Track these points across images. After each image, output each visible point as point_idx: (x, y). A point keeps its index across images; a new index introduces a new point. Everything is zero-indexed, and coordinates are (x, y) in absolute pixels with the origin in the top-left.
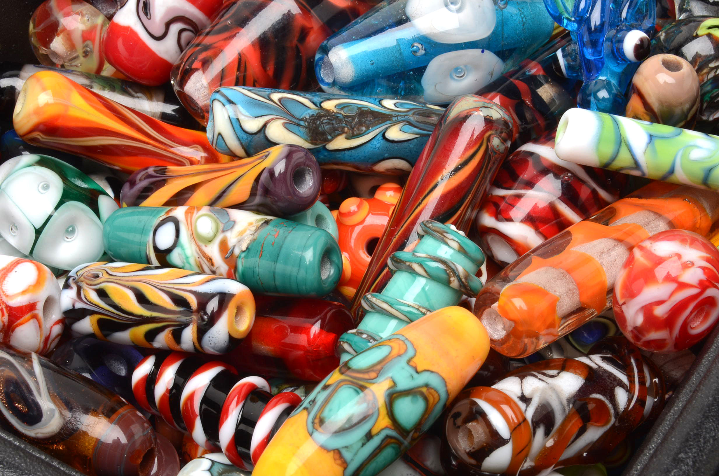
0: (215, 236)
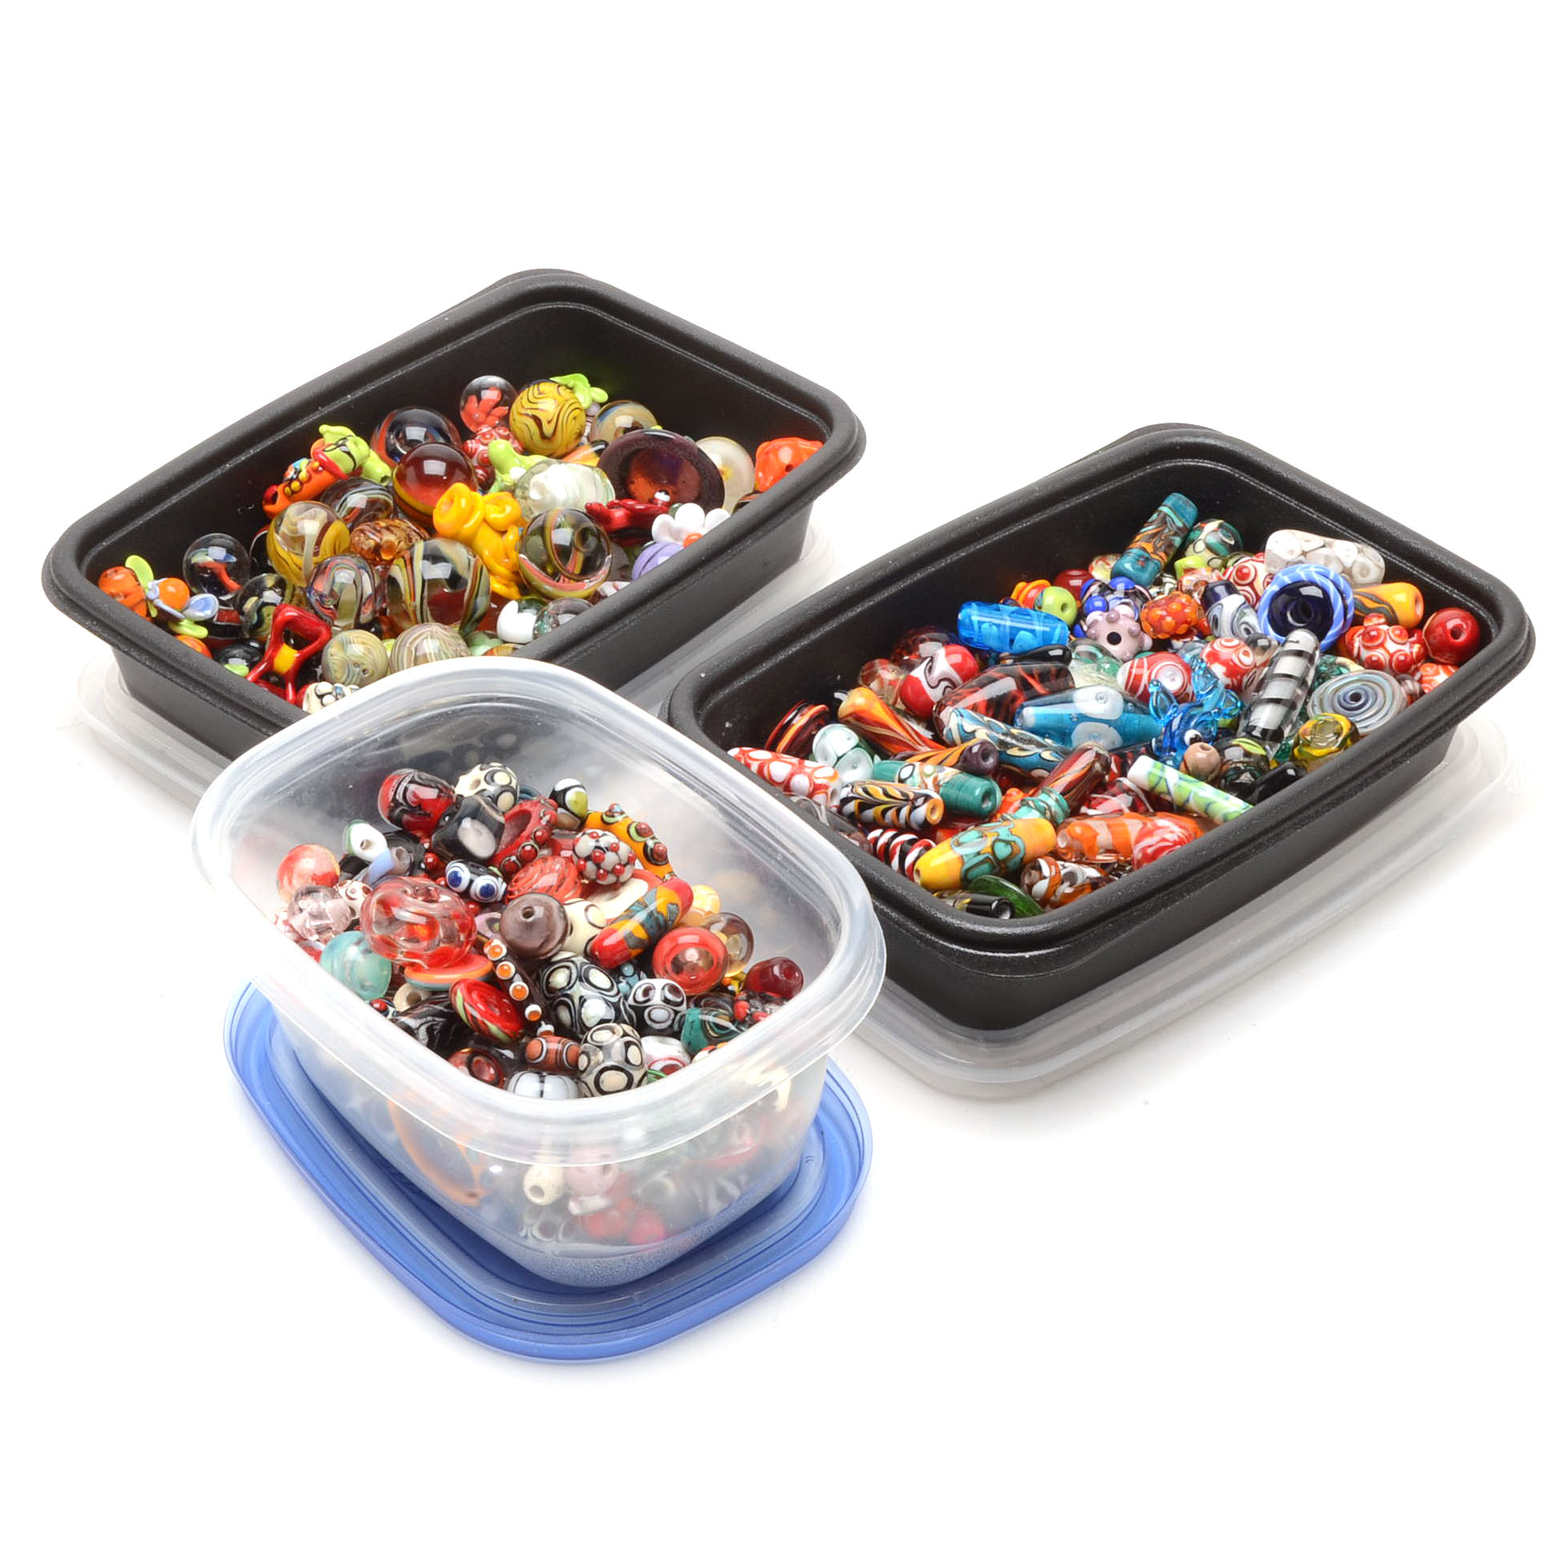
0: (932, 775)
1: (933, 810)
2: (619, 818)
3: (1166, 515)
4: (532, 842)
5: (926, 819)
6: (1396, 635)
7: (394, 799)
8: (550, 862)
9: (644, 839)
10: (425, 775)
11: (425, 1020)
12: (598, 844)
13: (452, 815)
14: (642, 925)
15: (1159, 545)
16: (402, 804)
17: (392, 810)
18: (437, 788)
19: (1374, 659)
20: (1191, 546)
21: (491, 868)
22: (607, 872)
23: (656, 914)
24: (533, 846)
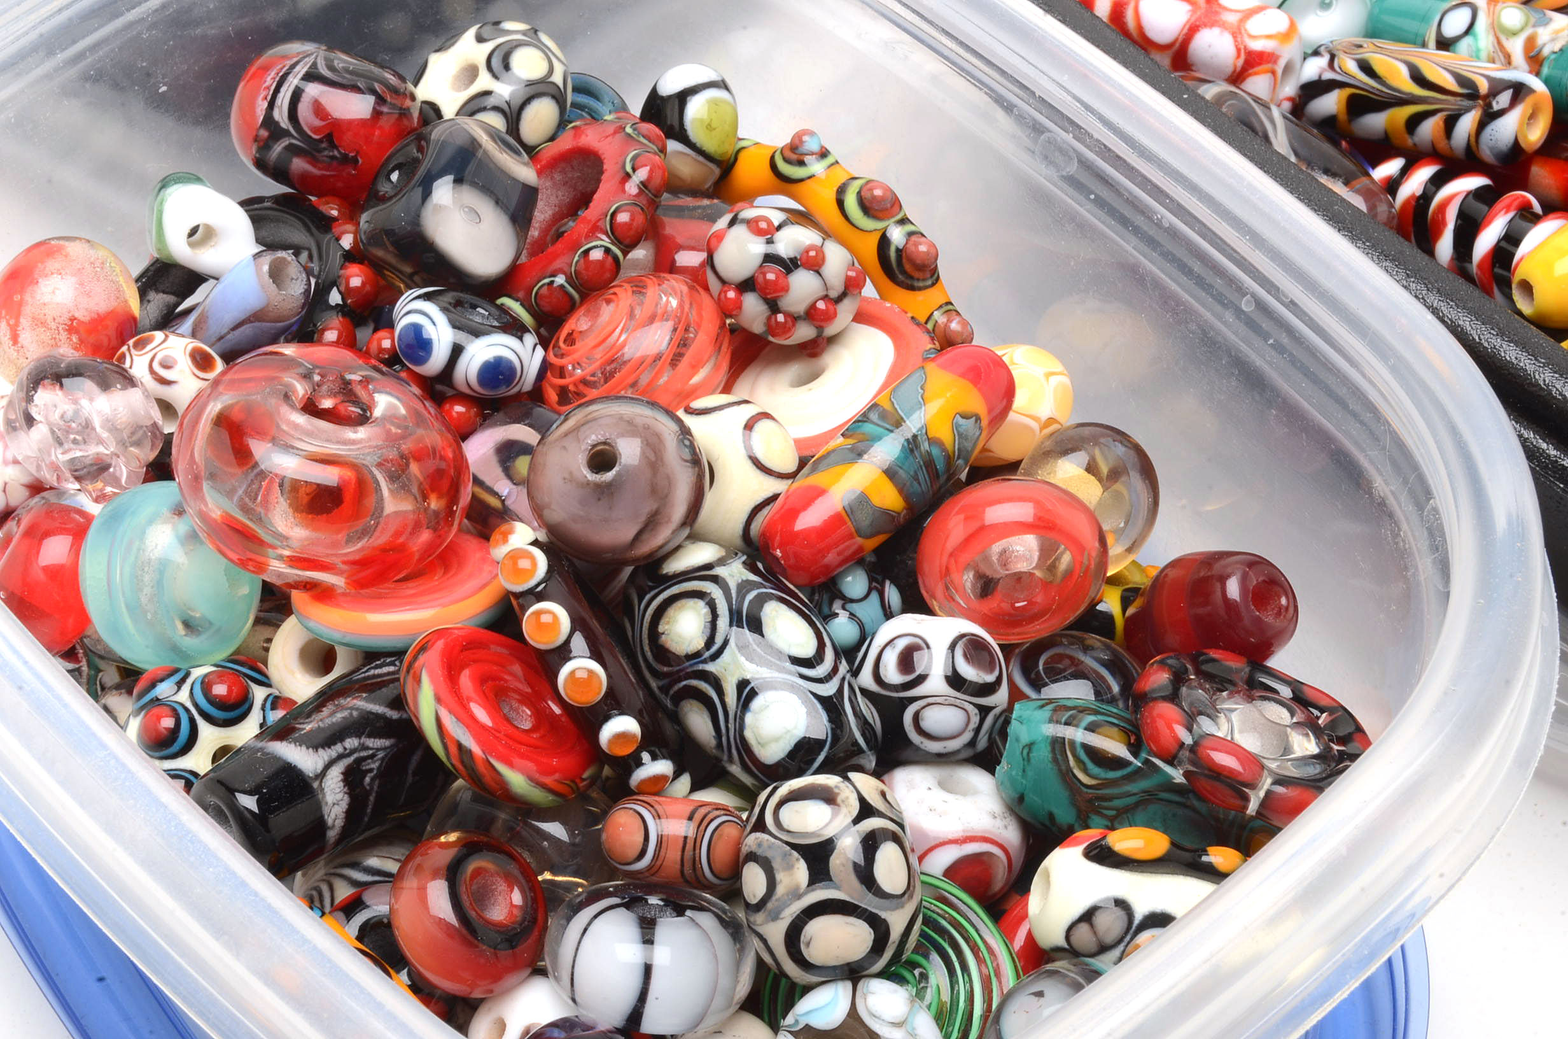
0: (1522, 29)
1: (1532, 117)
2: (816, 167)
4: (605, 241)
5: (1516, 140)
7: (269, 121)
8: (651, 291)
9: (880, 225)
10: (343, 60)
11: (338, 748)
12: (770, 249)
13: (408, 168)
14: (890, 473)
16: (286, 133)
17: (264, 146)
18: (373, 92)
21: (506, 301)
22: (794, 319)
23: (925, 446)
24: (607, 251)
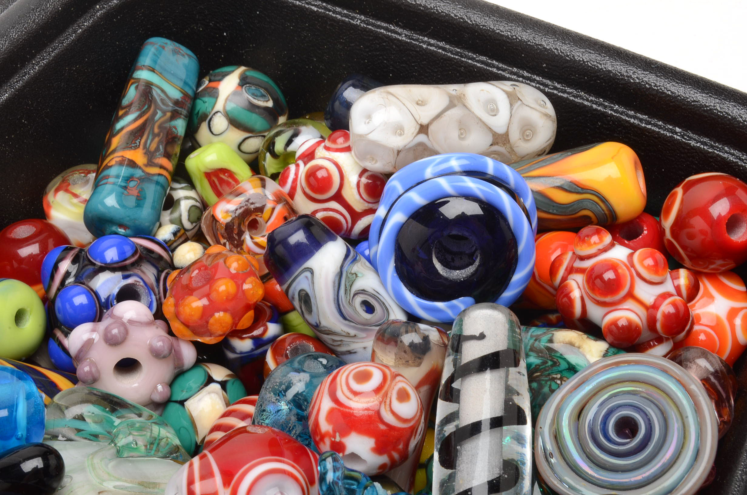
3: (149, 85)
6: (648, 268)
15: (153, 146)
19: (621, 323)
20: (204, 127)
